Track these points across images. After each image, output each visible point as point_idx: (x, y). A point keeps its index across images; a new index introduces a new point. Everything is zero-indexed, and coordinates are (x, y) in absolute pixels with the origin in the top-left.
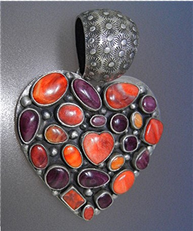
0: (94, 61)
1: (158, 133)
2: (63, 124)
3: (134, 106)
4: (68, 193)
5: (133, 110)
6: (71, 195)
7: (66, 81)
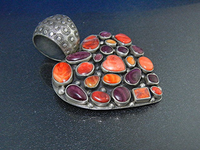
0: (57, 37)
1: (125, 36)
2: (88, 75)
3: (102, 43)
4: (135, 94)
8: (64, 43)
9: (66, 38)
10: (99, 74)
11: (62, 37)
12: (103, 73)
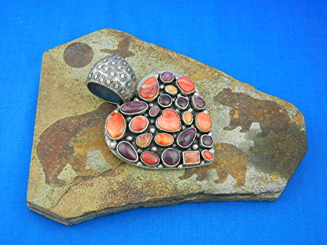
0: (115, 85)
1: (188, 83)
2: (141, 131)
3: (162, 87)
4: (185, 158)
5: (164, 88)
6: (187, 157)
7: (117, 114)
8: (121, 90)
9: (123, 84)
10: (153, 130)
11: (120, 85)
12: (158, 130)
